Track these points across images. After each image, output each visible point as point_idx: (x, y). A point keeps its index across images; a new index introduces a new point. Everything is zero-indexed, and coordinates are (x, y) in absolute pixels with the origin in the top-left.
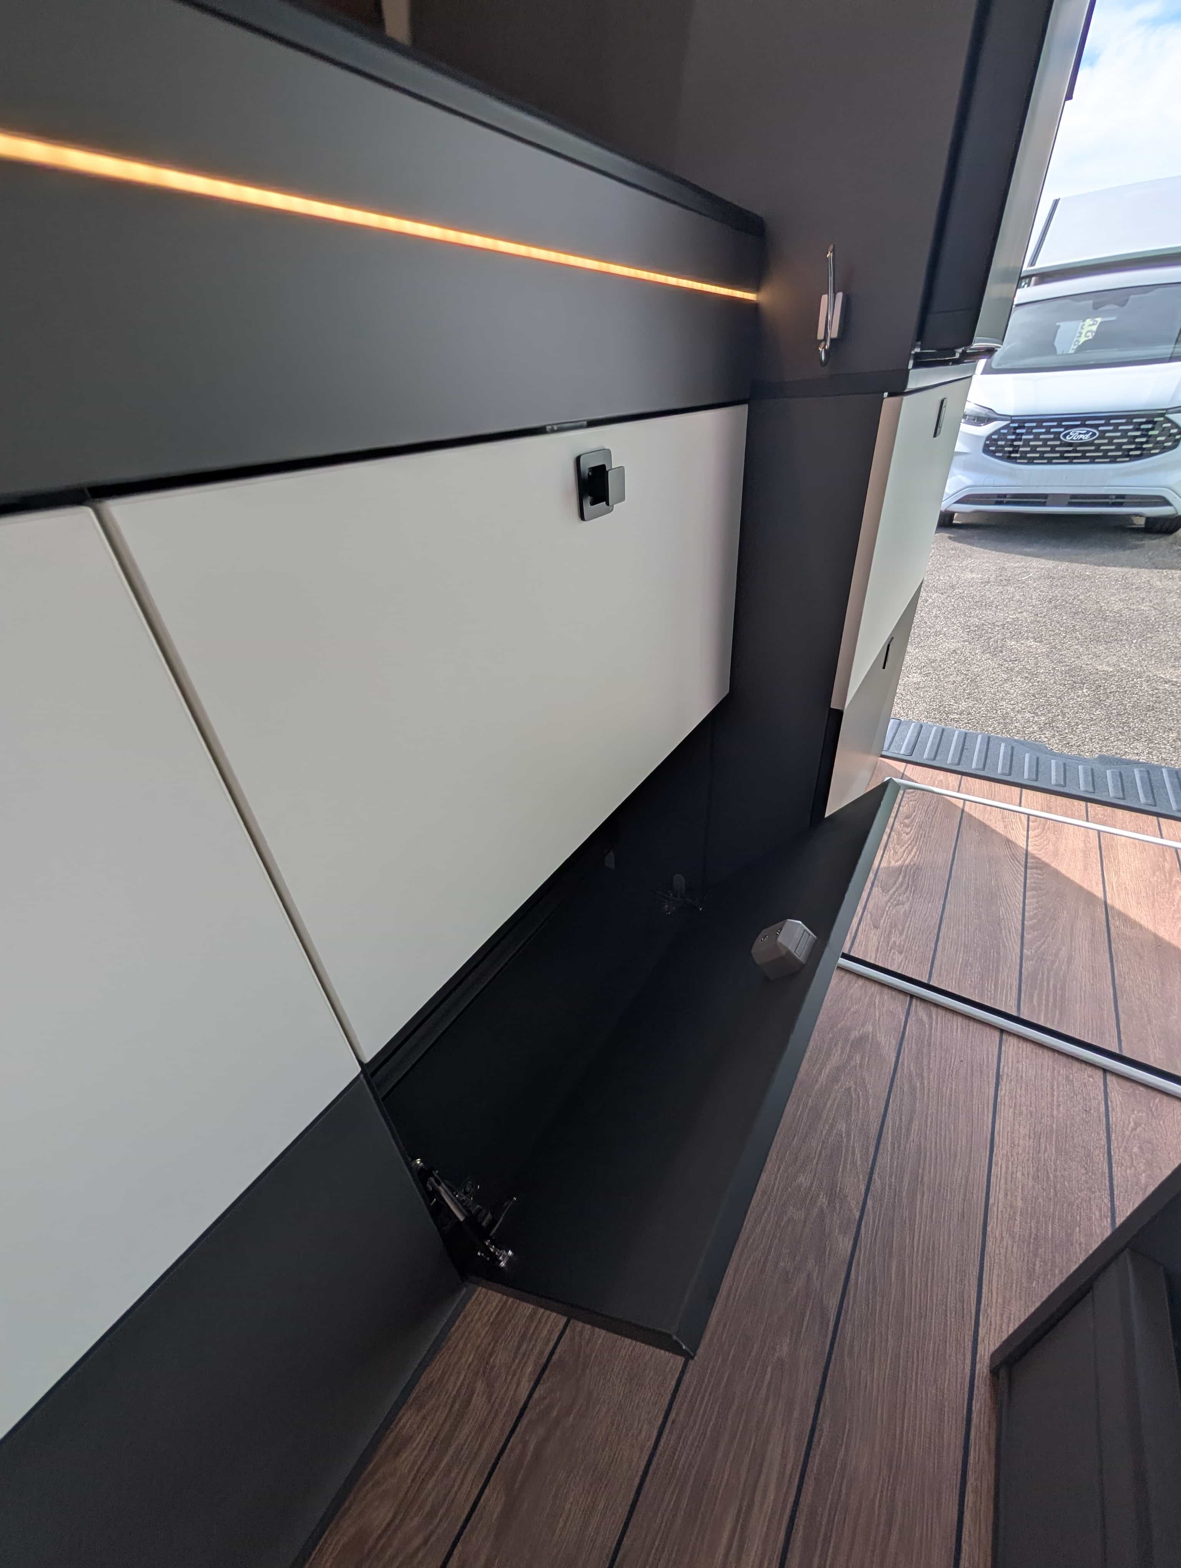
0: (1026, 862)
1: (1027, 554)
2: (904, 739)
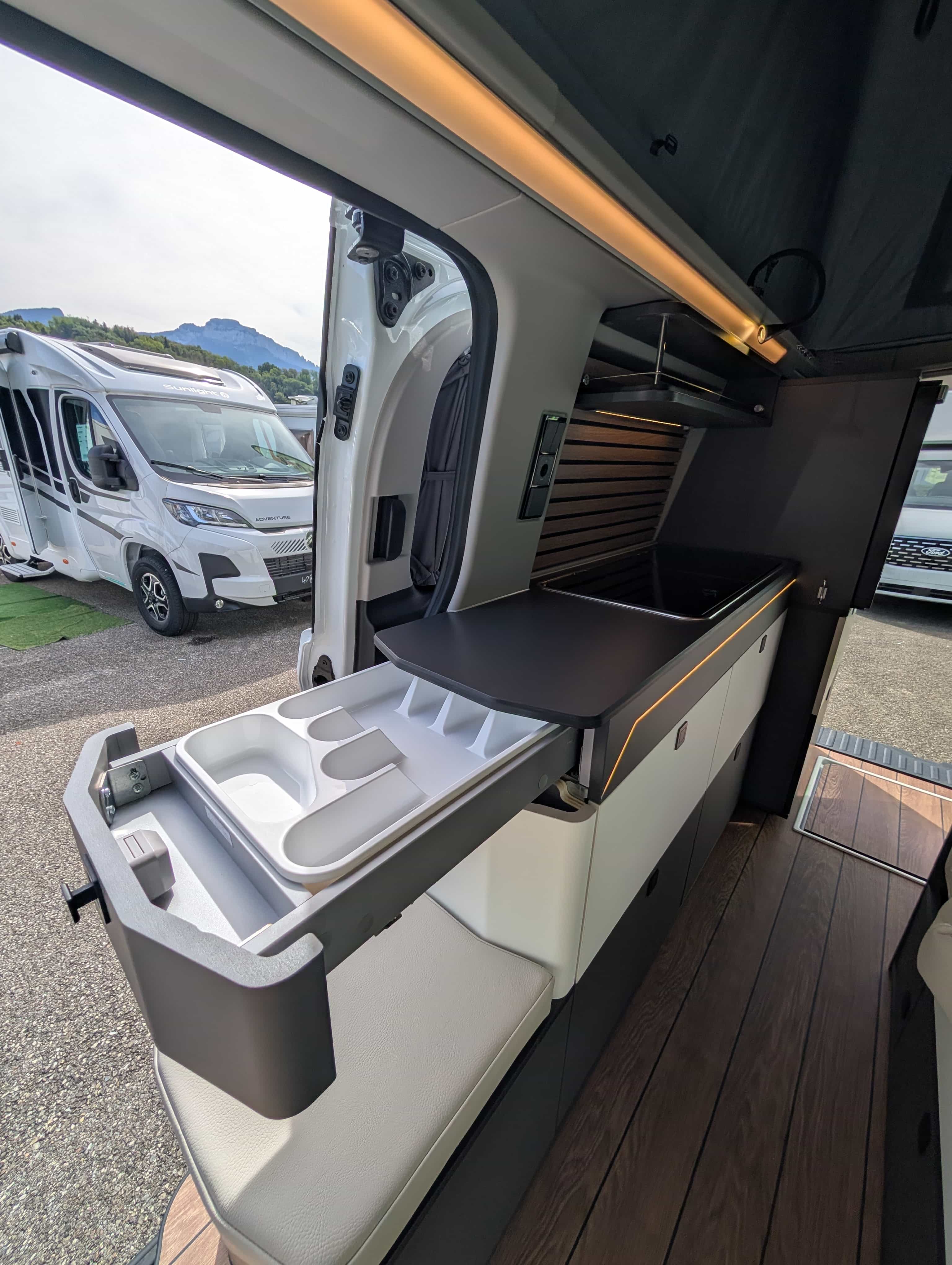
0: (900, 807)
1: (900, 626)
2: (827, 738)
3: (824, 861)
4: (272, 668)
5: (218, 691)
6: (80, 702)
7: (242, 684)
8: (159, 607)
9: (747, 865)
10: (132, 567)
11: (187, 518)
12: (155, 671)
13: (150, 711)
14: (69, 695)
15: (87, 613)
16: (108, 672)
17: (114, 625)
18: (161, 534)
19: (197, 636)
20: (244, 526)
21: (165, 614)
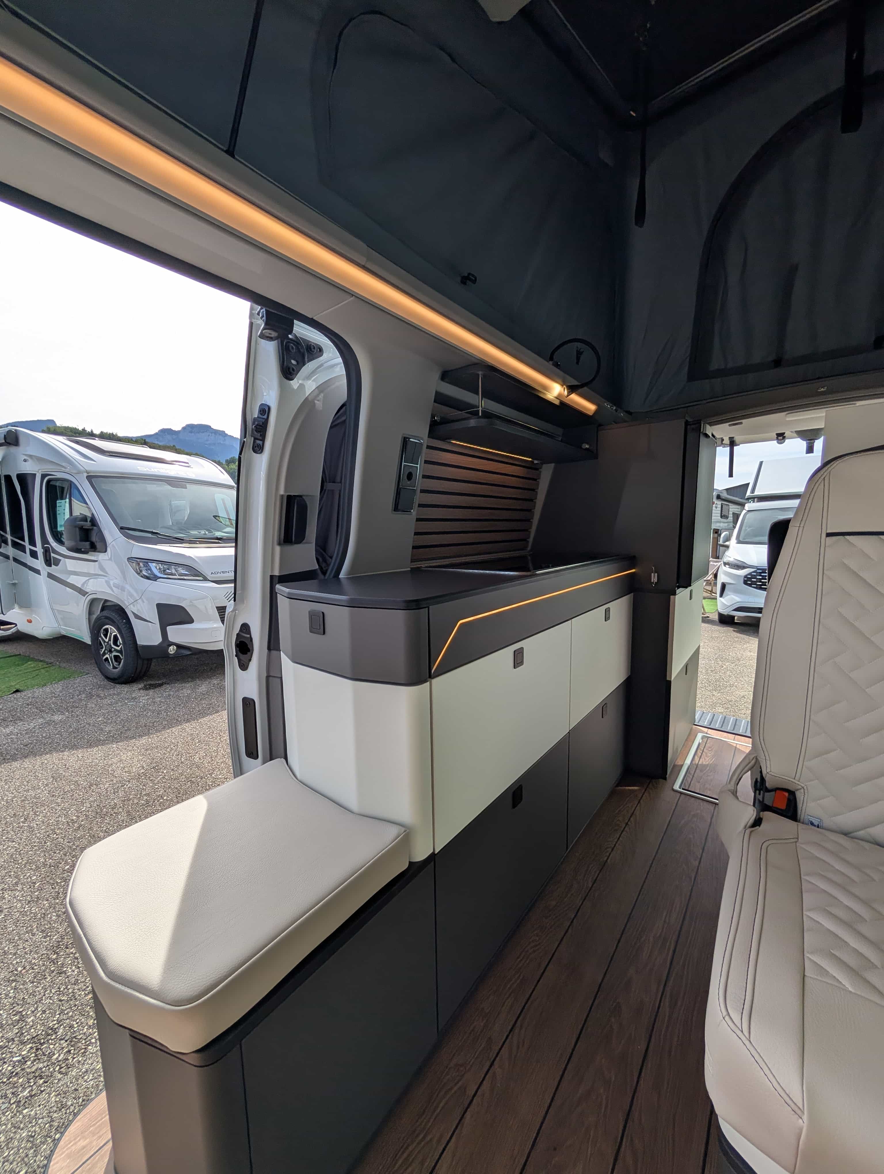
2: (706, 719)
3: (699, 811)
4: (219, 706)
5: (164, 728)
6: (26, 746)
7: (188, 721)
8: (114, 656)
9: (632, 819)
10: (93, 621)
11: (148, 573)
12: (104, 714)
13: (95, 750)
14: (15, 740)
15: (44, 668)
16: (57, 718)
17: (69, 677)
18: (123, 589)
19: (148, 683)
20: (201, 578)
21: (120, 663)
